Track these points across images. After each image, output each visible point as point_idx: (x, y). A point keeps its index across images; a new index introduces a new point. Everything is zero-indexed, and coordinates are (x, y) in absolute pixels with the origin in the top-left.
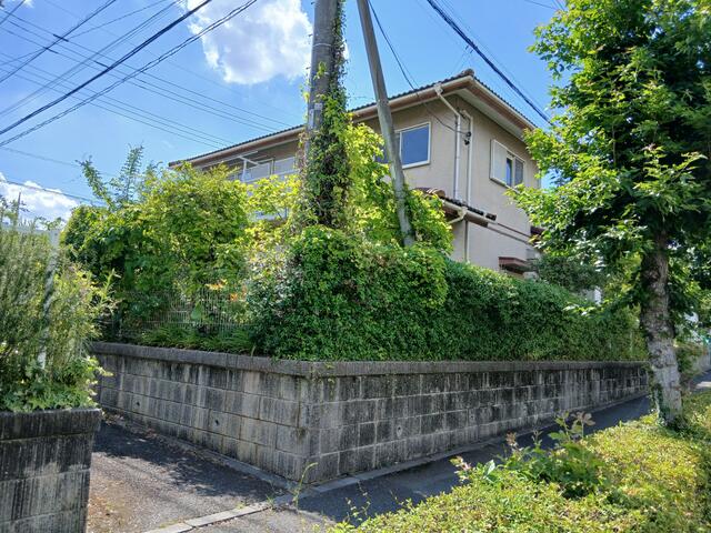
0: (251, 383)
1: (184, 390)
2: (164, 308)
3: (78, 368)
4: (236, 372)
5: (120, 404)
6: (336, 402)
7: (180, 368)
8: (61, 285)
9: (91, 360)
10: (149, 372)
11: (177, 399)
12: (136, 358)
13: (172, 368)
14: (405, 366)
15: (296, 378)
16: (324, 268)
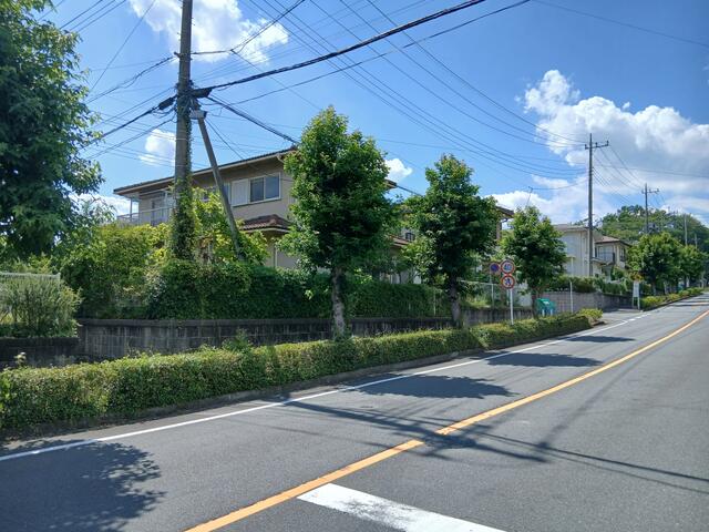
0: (147, 332)
1: (118, 338)
2: (107, 299)
3: (70, 323)
4: (141, 328)
5: (87, 350)
6: (185, 338)
7: (116, 329)
8: (61, 293)
9: (74, 321)
10: (101, 332)
11: (115, 344)
12: (93, 326)
13: (112, 329)
14: (227, 322)
15: (166, 328)
16: (176, 278)
